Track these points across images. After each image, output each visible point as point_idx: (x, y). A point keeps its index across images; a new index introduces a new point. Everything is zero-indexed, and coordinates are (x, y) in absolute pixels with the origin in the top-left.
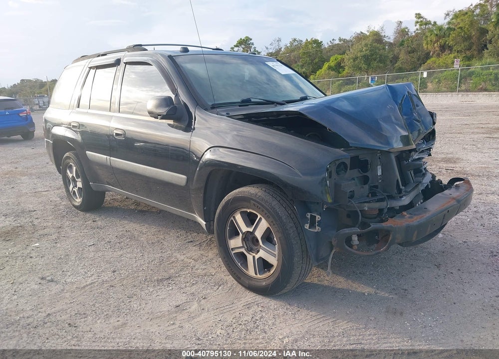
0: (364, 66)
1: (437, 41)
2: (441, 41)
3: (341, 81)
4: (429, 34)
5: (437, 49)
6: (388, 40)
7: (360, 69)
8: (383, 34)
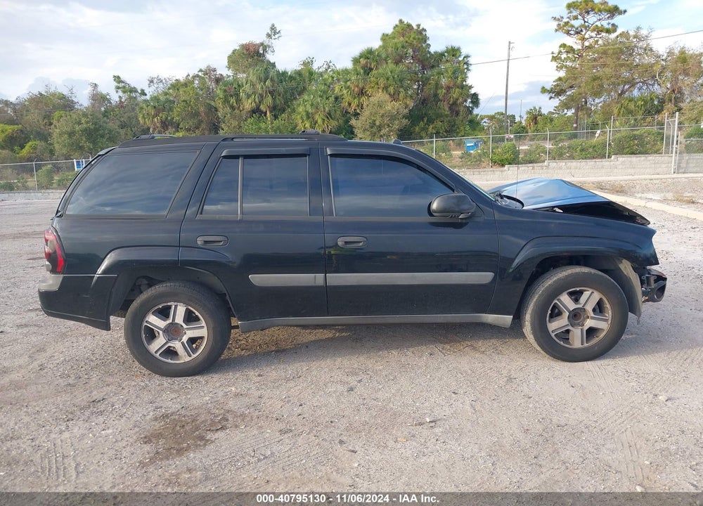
0: (89, 145)
1: (156, 115)
2: (161, 115)
3: (49, 166)
4: (145, 106)
5: (158, 125)
6: (79, 107)
7: (81, 148)
8: (75, 100)
